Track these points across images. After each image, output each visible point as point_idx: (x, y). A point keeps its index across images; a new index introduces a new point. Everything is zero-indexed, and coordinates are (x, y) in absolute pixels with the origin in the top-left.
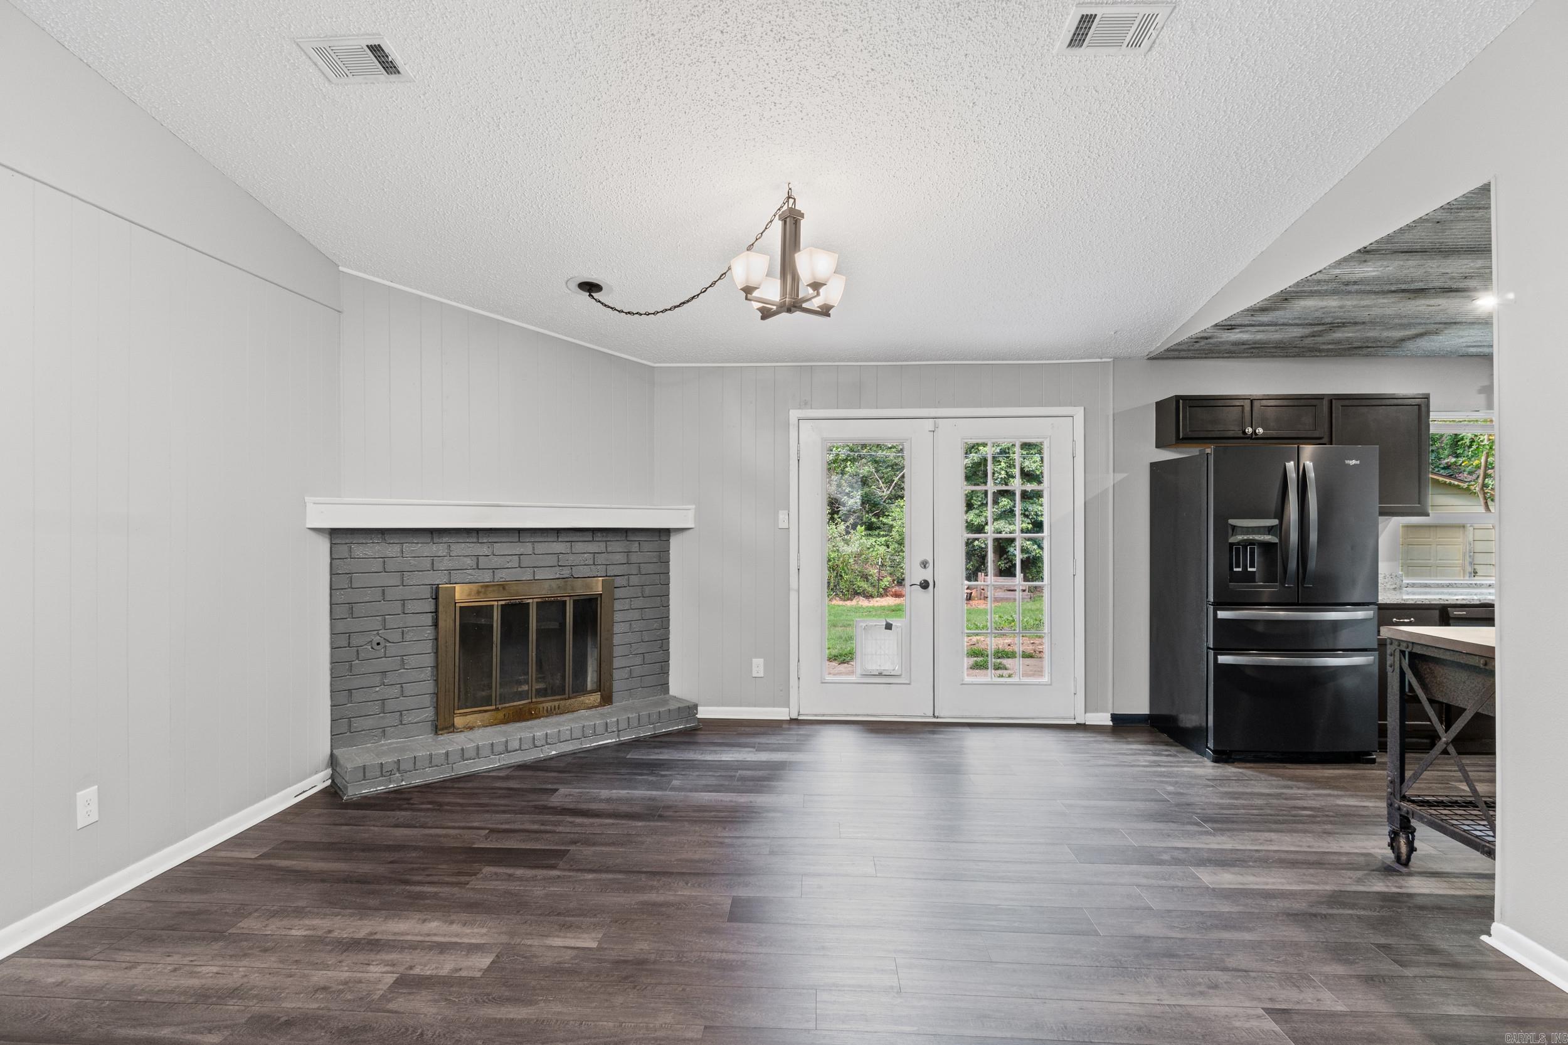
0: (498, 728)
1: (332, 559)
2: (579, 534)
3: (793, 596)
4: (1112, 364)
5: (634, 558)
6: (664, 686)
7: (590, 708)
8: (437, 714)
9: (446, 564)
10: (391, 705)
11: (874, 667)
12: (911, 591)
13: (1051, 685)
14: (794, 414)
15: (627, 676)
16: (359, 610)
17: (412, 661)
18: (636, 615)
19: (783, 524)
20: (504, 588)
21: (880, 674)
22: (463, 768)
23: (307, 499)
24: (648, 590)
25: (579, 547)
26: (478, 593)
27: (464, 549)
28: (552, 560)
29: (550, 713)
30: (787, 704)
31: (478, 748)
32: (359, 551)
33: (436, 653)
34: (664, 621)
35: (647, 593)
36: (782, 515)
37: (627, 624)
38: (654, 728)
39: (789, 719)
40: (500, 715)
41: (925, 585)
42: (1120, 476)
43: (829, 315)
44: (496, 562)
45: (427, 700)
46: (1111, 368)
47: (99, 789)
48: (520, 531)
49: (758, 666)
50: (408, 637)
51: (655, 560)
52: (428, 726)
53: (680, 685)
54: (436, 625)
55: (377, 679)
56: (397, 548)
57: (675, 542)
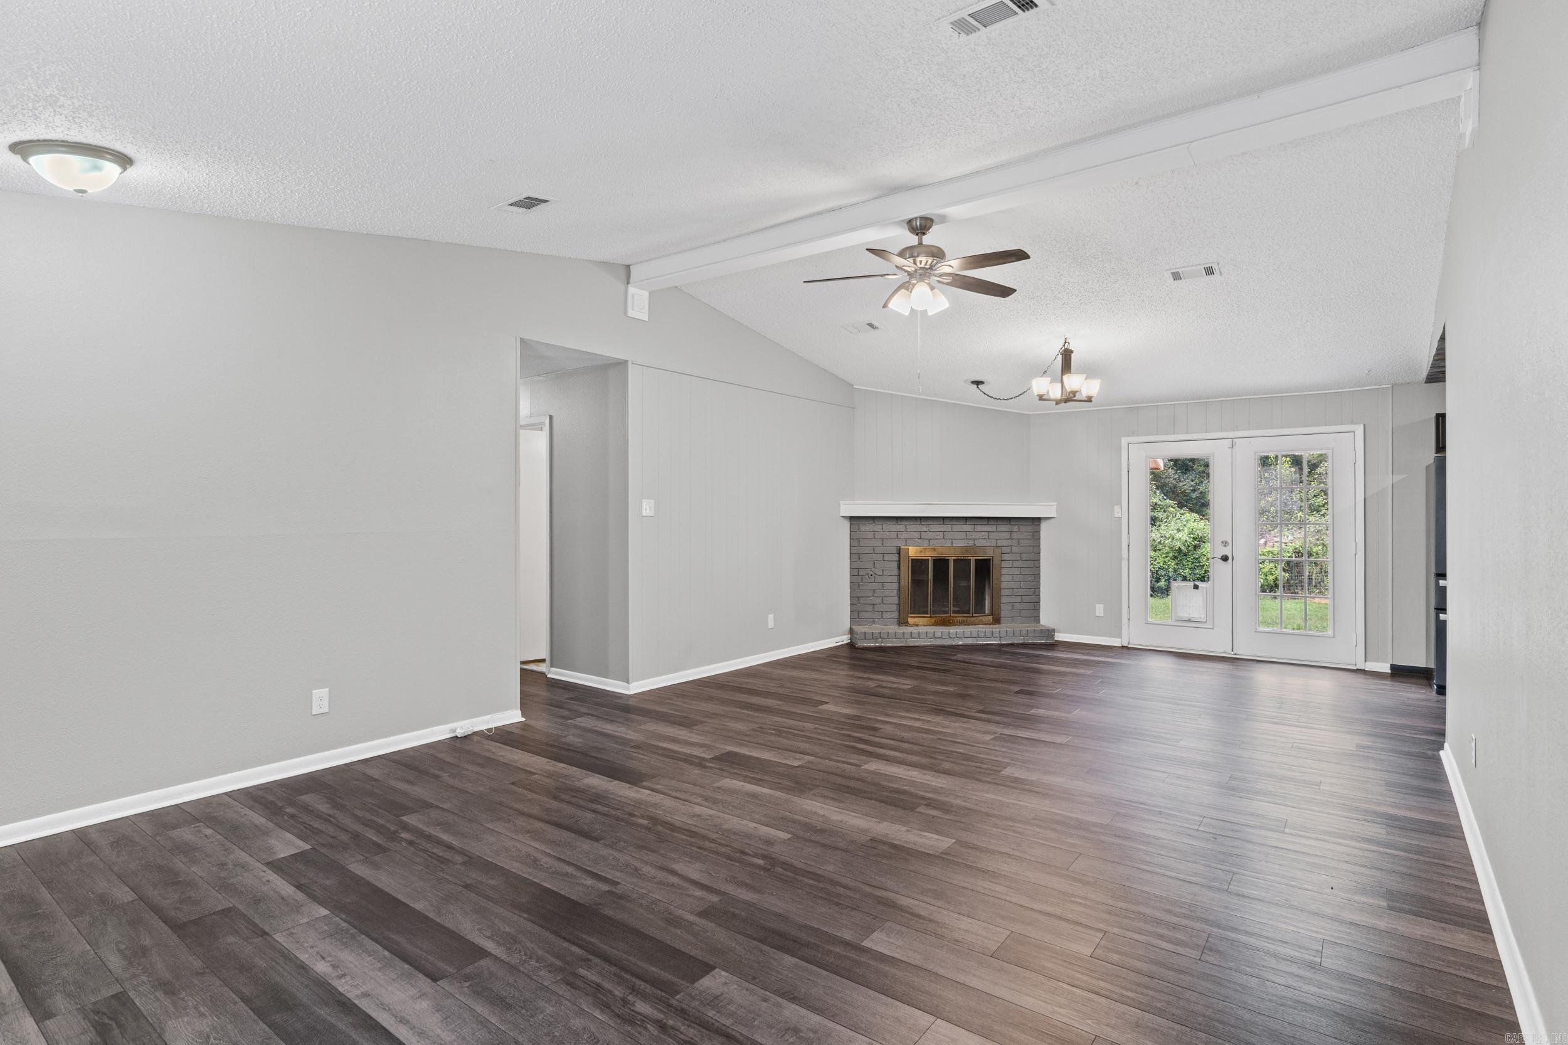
0: (931, 627)
1: (851, 531)
2: (979, 520)
3: (1124, 564)
4: (1391, 389)
5: (1015, 536)
6: (1037, 618)
7: (986, 624)
8: (899, 615)
9: (904, 535)
10: (877, 607)
11: (1185, 615)
12: (1214, 563)
13: (1334, 637)
14: (1125, 441)
15: (1010, 609)
16: (863, 557)
17: (888, 586)
18: (1016, 571)
19: (1119, 515)
20: (935, 550)
21: (1190, 620)
22: (912, 642)
23: (841, 502)
24: (1024, 556)
25: (979, 528)
26: (921, 552)
27: (914, 527)
28: (963, 536)
29: (961, 624)
30: (1120, 636)
31: (919, 633)
32: (863, 528)
33: (899, 583)
34: (1037, 576)
35: (1024, 558)
36: (1117, 509)
37: (1011, 576)
38: (1024, 639)
39: (1121, 645)
40: (933, 620)
41: (1225, 559)
42: (1397, 478)
43: (1091, 401)
44: (930, 535)
45: (895, 607)
46: (1391, 391)
47: (774, 616)
48: (944, 518)
49: (1100, 609)
50: (885, 573)
51: (1029, 537)
52: (895, 621)
53: (1047, 619)
54: (899, 568)
55: (871, 594)
56: (880, 527)
57: (1044, 526)
